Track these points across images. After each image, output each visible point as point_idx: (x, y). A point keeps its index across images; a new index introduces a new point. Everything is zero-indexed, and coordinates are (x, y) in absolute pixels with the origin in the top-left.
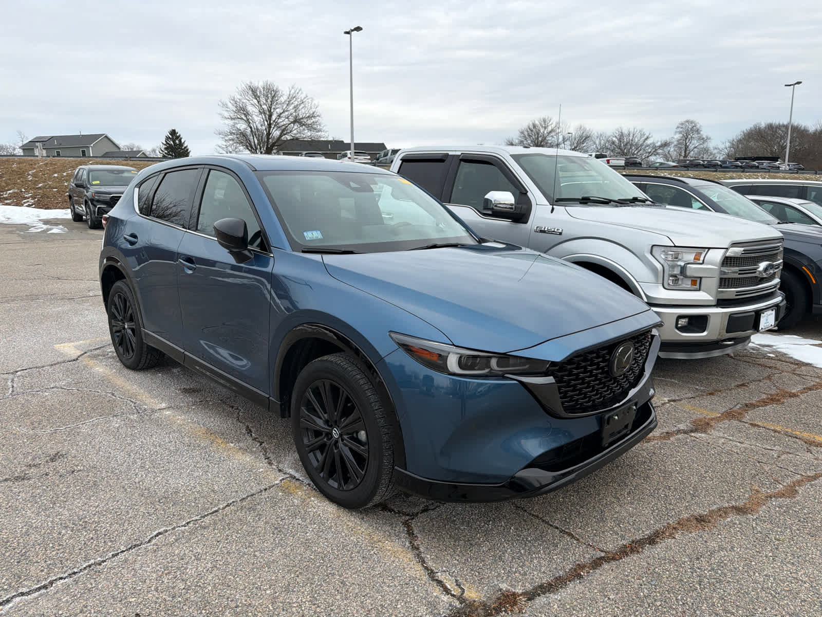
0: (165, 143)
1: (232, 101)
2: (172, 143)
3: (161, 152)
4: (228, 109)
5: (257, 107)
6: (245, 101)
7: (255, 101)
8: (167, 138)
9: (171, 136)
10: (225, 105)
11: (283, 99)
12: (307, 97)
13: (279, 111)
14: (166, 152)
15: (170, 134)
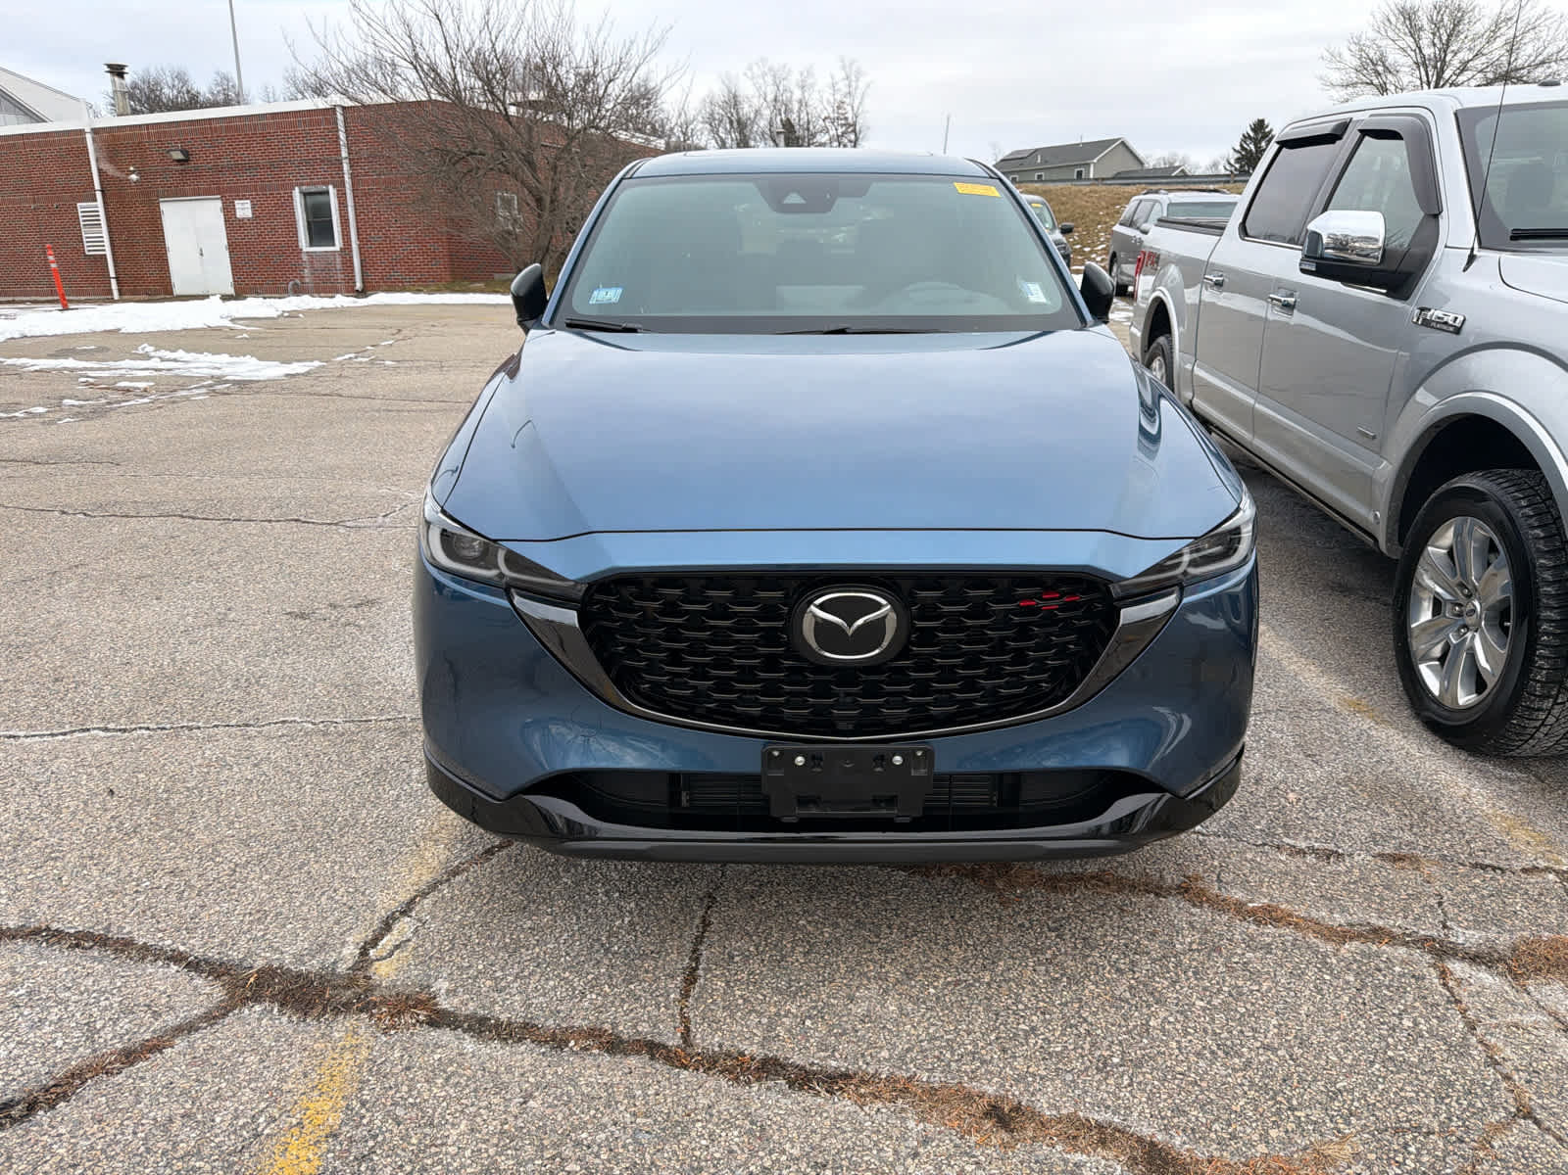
0: (1238, 148)
1: (1353, 47)
2: (1252, 147)
3: (1228, 167)
4: (1342, 66)
5: (1412, 54)
6: (1383, 43)
7: (1410, 40)
8: (1246, 137)
9: (1252, 134)
10: (1335, 57)
11: (1479, 28)
12: (1545, 13)
13: (1464, 55)
14: (1237, 166)
15: (1252, 129)
